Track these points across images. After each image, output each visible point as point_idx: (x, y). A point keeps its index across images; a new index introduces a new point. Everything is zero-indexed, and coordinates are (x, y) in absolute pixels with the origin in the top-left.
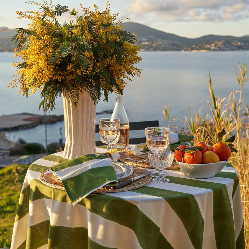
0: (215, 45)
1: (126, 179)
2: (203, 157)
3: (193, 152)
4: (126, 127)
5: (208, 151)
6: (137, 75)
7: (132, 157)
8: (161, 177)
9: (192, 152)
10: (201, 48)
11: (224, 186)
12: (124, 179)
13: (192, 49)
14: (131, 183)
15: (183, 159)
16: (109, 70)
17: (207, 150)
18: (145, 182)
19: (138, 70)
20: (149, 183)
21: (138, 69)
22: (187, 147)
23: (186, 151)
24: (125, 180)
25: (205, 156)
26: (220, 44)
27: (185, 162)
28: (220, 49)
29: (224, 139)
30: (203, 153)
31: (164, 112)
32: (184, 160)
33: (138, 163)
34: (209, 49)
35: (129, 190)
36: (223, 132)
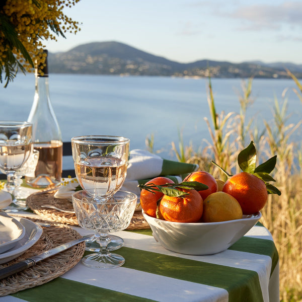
0: (211, 72)
1: (18, 258)
2: (204, 206)
3: (182, 194)
4: (56, 144)
5: (215, 192)
6: (71, 32)
7: (57, 203)
8: (104, 252)
9: (178, 194)
10: (194, 74)
11: (254, 276)
12: (11, 259)
13: (184, 75)
14: (23, 271)
15: (159, 210)
16: (4, 12)
17: (215, 190)
18: (61, 266)
19: (74, 23)
20: (71, 270)
21: (73, 20)
22: (168, 182)
23: (164, 192)
24: (14, 260)
25: (210, 203)
26: (215, 70)
27: (161, 218)
28: (216, 77)
29: (252, 165)
30: (204, 197)
31: (147, 142)
32: (159, 213)
33: (66, 217)
34: (203, 76)
35: (10, 293)
36: (251, 150)
